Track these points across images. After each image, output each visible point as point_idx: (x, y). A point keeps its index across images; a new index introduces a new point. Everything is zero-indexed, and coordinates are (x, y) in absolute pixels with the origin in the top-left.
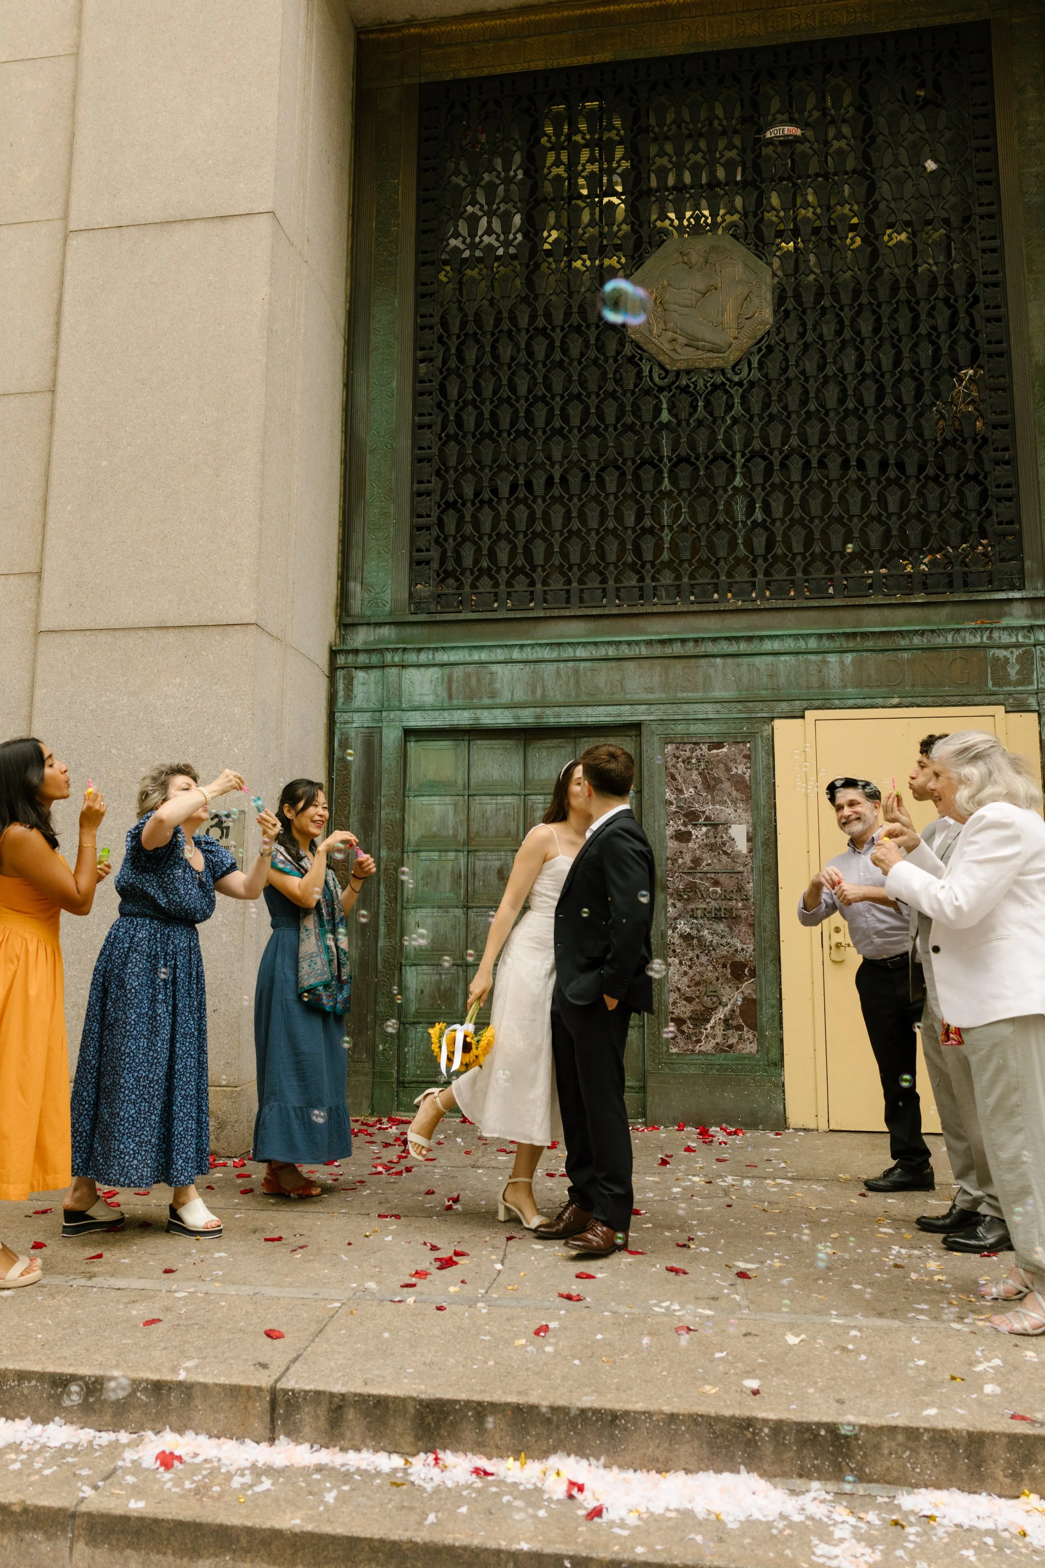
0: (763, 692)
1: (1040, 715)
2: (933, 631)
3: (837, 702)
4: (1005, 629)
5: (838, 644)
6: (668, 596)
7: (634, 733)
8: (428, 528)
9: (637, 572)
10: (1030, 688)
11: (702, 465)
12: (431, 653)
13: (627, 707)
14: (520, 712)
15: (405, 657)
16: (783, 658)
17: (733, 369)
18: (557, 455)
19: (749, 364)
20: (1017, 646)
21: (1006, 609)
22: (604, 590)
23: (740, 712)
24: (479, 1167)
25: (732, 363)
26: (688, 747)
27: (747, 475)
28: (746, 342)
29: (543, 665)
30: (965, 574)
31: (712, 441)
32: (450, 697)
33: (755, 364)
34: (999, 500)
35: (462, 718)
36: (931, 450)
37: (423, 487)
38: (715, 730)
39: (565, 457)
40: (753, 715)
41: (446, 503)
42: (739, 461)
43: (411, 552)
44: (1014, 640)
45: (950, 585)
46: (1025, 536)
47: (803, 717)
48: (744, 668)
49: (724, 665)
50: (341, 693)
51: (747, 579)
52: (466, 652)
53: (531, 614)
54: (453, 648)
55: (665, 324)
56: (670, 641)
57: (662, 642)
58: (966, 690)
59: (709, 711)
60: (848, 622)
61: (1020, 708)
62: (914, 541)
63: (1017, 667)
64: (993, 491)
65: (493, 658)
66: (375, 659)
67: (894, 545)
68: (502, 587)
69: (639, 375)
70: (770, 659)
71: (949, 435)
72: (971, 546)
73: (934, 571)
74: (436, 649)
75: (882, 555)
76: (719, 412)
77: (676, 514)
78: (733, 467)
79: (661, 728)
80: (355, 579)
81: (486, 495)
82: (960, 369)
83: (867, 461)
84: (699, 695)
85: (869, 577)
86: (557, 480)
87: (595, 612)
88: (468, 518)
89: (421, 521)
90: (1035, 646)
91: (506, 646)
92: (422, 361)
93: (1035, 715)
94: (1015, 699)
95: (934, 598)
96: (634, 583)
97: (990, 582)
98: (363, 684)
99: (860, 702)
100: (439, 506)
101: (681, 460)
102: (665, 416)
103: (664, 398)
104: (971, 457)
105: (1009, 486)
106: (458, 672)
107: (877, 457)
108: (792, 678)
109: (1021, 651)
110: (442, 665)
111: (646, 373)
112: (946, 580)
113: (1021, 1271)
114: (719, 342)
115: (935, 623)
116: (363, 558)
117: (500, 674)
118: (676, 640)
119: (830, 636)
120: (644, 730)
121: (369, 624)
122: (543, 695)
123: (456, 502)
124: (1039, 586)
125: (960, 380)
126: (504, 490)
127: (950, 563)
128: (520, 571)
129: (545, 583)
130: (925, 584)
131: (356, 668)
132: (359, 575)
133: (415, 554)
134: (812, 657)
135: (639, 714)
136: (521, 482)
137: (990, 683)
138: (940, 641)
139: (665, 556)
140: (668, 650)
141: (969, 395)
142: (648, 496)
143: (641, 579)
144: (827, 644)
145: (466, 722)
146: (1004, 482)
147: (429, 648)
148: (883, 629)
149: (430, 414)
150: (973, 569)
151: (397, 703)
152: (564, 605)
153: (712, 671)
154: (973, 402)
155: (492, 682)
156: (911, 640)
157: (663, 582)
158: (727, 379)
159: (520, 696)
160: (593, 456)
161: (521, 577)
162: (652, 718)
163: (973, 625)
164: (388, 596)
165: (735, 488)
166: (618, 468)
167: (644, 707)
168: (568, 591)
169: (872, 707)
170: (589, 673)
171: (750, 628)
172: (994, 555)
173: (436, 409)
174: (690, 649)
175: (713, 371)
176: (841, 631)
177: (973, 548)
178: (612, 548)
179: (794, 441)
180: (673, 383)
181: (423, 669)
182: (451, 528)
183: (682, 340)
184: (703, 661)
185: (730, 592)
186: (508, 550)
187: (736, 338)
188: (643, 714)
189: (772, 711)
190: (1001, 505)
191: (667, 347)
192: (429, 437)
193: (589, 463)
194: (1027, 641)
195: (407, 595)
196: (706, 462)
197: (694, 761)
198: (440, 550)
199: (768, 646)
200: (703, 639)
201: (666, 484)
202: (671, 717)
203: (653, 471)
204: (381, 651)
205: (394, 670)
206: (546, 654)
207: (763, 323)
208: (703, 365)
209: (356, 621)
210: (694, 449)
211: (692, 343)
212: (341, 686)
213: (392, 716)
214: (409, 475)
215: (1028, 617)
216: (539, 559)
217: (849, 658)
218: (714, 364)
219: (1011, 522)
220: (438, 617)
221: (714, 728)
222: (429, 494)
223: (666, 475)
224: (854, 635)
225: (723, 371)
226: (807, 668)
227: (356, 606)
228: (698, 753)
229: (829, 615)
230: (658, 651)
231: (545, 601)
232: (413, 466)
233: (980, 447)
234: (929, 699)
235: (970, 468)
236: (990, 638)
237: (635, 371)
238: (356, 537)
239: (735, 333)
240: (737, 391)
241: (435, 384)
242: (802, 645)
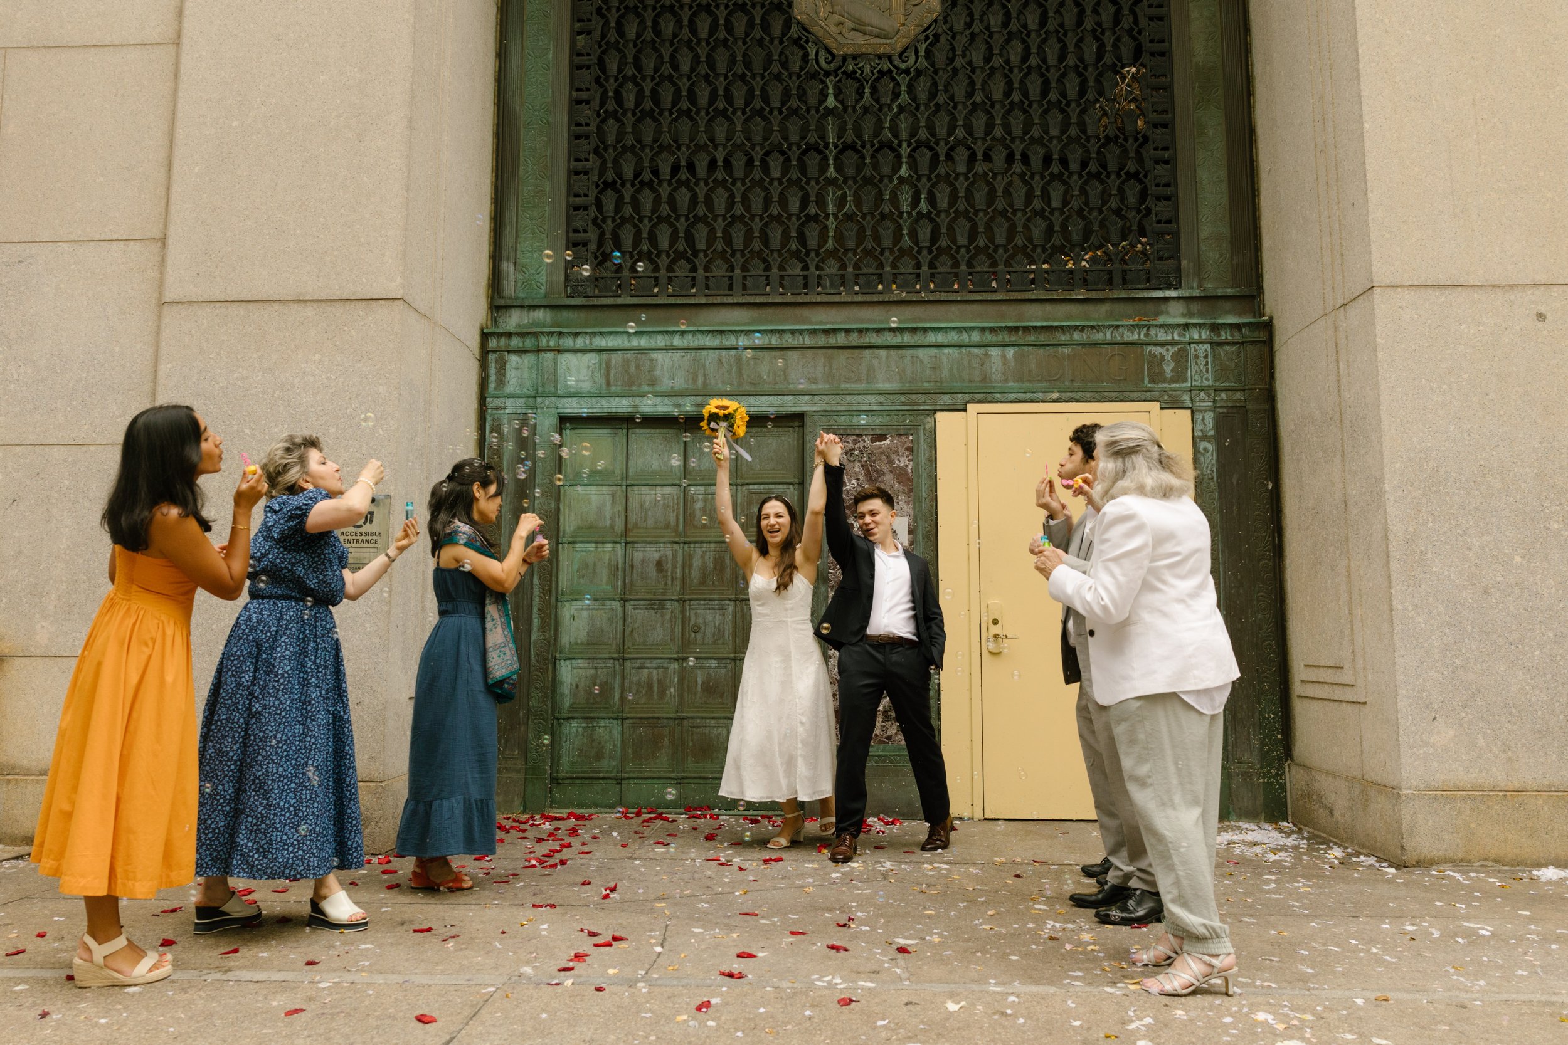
0: (926, 385)
1: (1193, 413)
2: (1092, 327)
3: (998, 395)
4: (1161, 326)
5: (1000, 338)
6: (832, 285)
7: (796, 423)
8: (586, 208)
9: (802, 260)
10: (1184, 385)
11: (867, 152)
12: (588, 337)
13: (790, 398)
14: (680, 400)
15: (561, 341)
16: (946, 351)
17: (900, 55)
18: (720, 137)
19: (917, 52)
20: (1173, 343)
21: (1163, 307)
22: (767, 277)
23: (903, 404)
24: (636, 859)
25: (899, 50)
26: (851, 438)
27: (913, 165)
28: (913, 29)
29: (705, 353)
30: (1124, 271)
31: (878, 129)
32: (608, 384)
33: (922, 53)
34: (1158, 199)
35: (620, 406)
36: (1093, 147)
37: (580, 165)
38: (878, 422)
39: (728, 139)
40: (916, 408)
41: (605, 182)
42: (905, 150)
43: (567, 232)
44: (1170, 338)
45: (1110, 282)
46: (1182, 235)
47: (965, 410)
48: (908, 360)
49: (887, 357)
50: (493, 378)
51: (911, 271)
52: (625, 337)
53: (692, 301)
54: (611, 333)
55: (832, 6)
56: (834, 331)
57: (826, 332)
58: (1123, 386)
59: (872, 402)
60: (1011, 316)
61: (1174, 404)
62: (1076, 237)
63: (1172, 365)
64: (1153, 189)
65: (653, 344)
66: (529, 343)
67: (1057, 240)
68: (663, 272)
69: (805, 58)
70: (933, 351)
71: (1111, 132)
72: (1130, 244)
73: (1094, 268)
74: (594, 334)
75: (1044, 250)
76: (886, 99)
77: (841, 202)
78: (899, 156)
79: (823, 419)
80: (508, 259)
81: (647, 176)
82: (1123, 67)
83: (1031, 155)
84: (862, 386)
85: (1032, 271)
86: (720, 163)
87: (758, 300)
88: (627, 199)
89: (578, 201)
90: (1189, 344)
91: (667, 332)
92: (580, 33)
93: (1189, 412)
94: (1170, 396)
95: (1093, 295)
96: (798, 271)
97: (1148, 280)
98: (517, 369)
99: (1021, 396)
100: (597, 186)
101: (847, 147)
102: (831, 102)
103: (830, 83)
104: (1132, 155)
105: (1167, 185)
106: (616, 358)
107: (1042, 152)
108: (955, 371)
109: (1176, 348)
110: (600, 351)
111: (812, 56)
112: (1106, 277)
113: (1171, 936)
114: (886, 28)
115: (1094, 320)
116: (517, 237)
117: (660, 361)
118: (840, 330)
119: (993, 330)
120: (807, 421)
121: (522, 307)
122: (705, 384)
123: (614, 182)
124: (1195, 285)
125: (1123, 78)
126: (666, 171)
127: (1110, 260)
128: (682, 255)
129: (707, 269)
130: (1085, 280)
131: (509, 352)
132: (513, 254)
133: (571, 235)
134: (975, 351)
135: (802, 405)
136: (683, 163)
137: (1146, 380)
138: (1099, 337)
139: (830, 245)
140: (832, 340)
141: (1131, 93)
142: (813, 183)
143: (806, 268)
144: (989, 338)
145: (625, 410)
146: (1163, 182)
147: (586, 333)
148: (1045, 324)
149: (588, 89)
150: (1133, 267)
151: (553, 390)
152: (726, 292)
153: (875, 362)
154: (1135, 100)
155: (652, 369)
156: (1071, 335)
157: (827, 271)
158: (894, 66)
159: (680, 383)
160: (758, 139)
161: (683, 262)
162: (815, 409)
163: (1131, 322)
164: (543, 278)
165: (901, 178)
166: (783, 153)
167: (807, 397)
168: (731, 278)
169: (1032, 401)
170: (752, 362)
171: (914, 320)
172: (1152, 253)
173: (593, 84)
174: (854, 339)
175: (880, 57)
176: (1003, 325)
177: (1133, 246)
178: (776, 235)
179: (960, 133)
180: (840, 67)
181: (579, 355)
182: (610, 209)
183: (849, 24)
184: (867, 352)
185: (895, 283)
186: (669, 234)
187: (903, 25)
188: (806, 404)
189: (934, 403)
190: (1160, 204)
191: (833, 30)
192: (587, 113)
193: (753, 146)
194: (1182, 339)
195: (563, 278)
196: (872, 150)
197: (856, 453)
198: (598, 232)
199: (931, 338)
200: (867, 329)
201: (831, 171)
202: (834, 408)
203: (819, 158)
204: (536, 335)
205: (550, 355)
206: (708, 341)
207: (930, 10)
208: (869, 50)
209: (509, 303)
210: (859, 136)
211: (859, 27)
212: (492, 370)
213: (547, 402)
214: (566, 151)
215: (1183, 315)
216: (701, 245)
217: (1010, 352)
218: (881, 51)
219: (1169, 222)
220: (596, 301)
221: (877, 420)
222: (586, 173)
223: (831, 162)
224: (1016, 329)
225: (890, 58)
226: (970, 361)
227: (509, 288)
228: (861, 444)
229: (992, 309)
230: (822, 340)
231: (707, 287)
232: (569, 143)
233: (1141, 146)
234: (1088, 395)
235: (1131, 167)
236: (1147, 335)
237: (801, 53)
238: (509, 216)
239: (902, 19)
240: (904, 79)
241: (594, 59)
242: (965, 338)
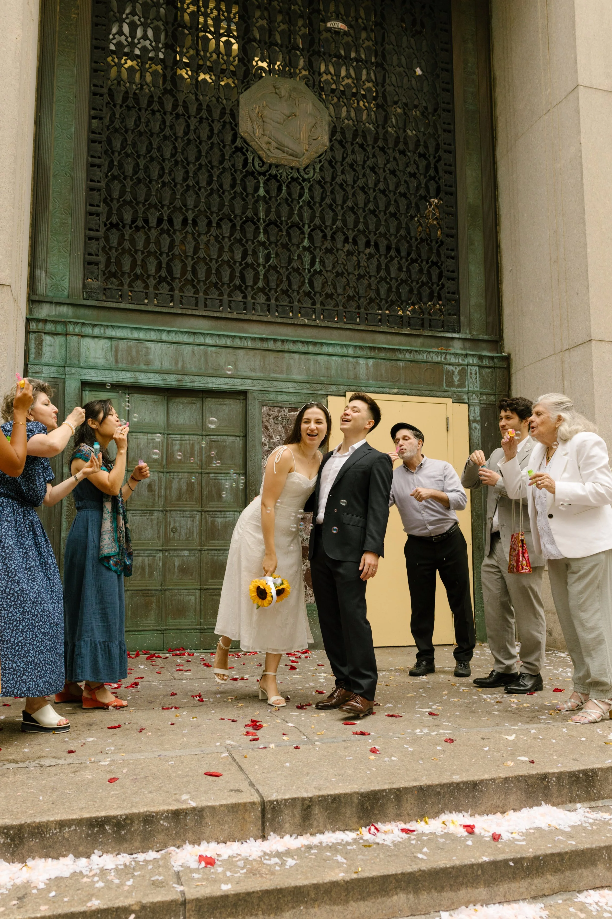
0: (322, 378)
1: (469, 406)
2: (416, 351)
3: (364, 388)
4: (453, 354)
5: (365, 353)
6: (262, 311)
7: (242, 397)
8: (97, 239)
9: (242, 292)
10: (464, 389)
11: (284, 228)
12: (102, 328)
13: (239, 380)
14: (167, 377)
15: (83, 329)
16: (334, 358)
17: (304, 169)
18: (190, 203)
19: (314, 169)
20: (459, 365)
21: (451, 343)
22: (221, 301)
23: (308, 389)
25: (304, 166)
26: (276, 409)
27: (311, 238)
28: (312, 155)
29: (183, 346)
30: (430, 320)
31: (290, 215)
32: (117, 361)
33: (317, 170)
34: (448, 279)
35: (126, 377)
36: (414, 243)
37: (93, 209)
38: (293, 400)
39: (196, 207)
40: (316, 392)
41: (111, 223)
42: (307, 230)
43: (84, 254)
44: (457, 361)
45: (422, 326)
46: (461, 302)
47: (345, 396)
48: (311, 362)
49: (299, 359)
50: (33, 350)
51: (310, 306)
52: (129, 331)
53: (172, 311)
54: (119, 327)
55: (264, 130)
56: (267, 339)
57: (262, 340)
58: (432, 388)
59: (289, 387)
60: (369, 340)
61: (458, 401)
62: (404, 297)
63: (458, 377)
64: (445, 273)
65: (148, 338)
66: (60, 328)
67: (393, 297)
68: (151, 289)
69: (246, 161)
70: (326, 358)
71: (423, 235)
72: (433, 304)
73: (414, 316)
74: (107, 326)
75: (387, 302)
76: (296, 196)
77: (268, 257)
78: (303, 233)
79: (260, 395)
80: (41, 268)
81: (140, 223)
82: (431, 198)
83: (379, 243)
84: (284, 376)
85: (380, 315)
86: (190, 222)
87: (216, 315)
88: (127, 237)
89: (92, 234)
90: (467, 366)
91: (158, 330)
92: (94, 118)
93: (467, 405)
94: (457, 395)
95: (414, 332)
96: (240, 299)
97: (443, 327)
98: (51, 346)
99: (377, 389)
100: (105, 225)
101: (271, 223)
102: (262, 192)
103: (262, 180)
104: (435, 251)
105: (453, 272)
106: (123, 344)
107: (386, 242)
108: (339, 371)
109: (460, 368)
110: (111, 338)
111: (250, 161)
112: (420, 322)
113: (579, 694)
114: (297, 151)
115: (414, 347)
116: (47, 253)
117: (153, 349)
118: (271, 339)
119: (361, 348)
120: (249, 396)
121: (51, 303)
122: (183, 366)
123: (117, 224)
124: (468, 332)
125: (431, 205)
126: (153, 222)
127: (423, 312)
128: (164, 279)
129: (181, 290)
130: (409, 323)
131: (45, 333)
132: (44, 265)
133: (87, 256)
134: (351, 359)
135: (246, 385)
136: (165, 218)
137: (445, 385)
138: (419, 357)
139: (260, 284)
140: (265, 345)
141: (435, 214)
142: (250, 243)
143: (245, 297)
144: (359, 352)
145: (128, 380)
146: (451, 269)
147: (102, 325)
148: (391, 347)
149: (99, 158)
150: (434, 317)
151: (77, 362)
152: (194, 308)
153: (292, 362)
154: (436, 219)
155: (147, 354)
156: (405, 355)
157: (258, 301)
158: (301, 176)
159: (167, 365)
160: (215, 209)
161: (164, 284)
162: (254, 388)
163: (436, 350)
164: (66, 284)
165: (304, 247)
166: (231, 221)
167: (249, 381)
168: (197, 298)
169: (383, 393)
170: (214, 355)
171: (312, 337)
172: (445, 311)
173: (103, 154)
174: (279, 346)
175: (292, 168)
176: (367, 345)
177: (434, 305)
178: (226, 274)
179: (339, 223)
180: (267, 171)
181: (96, 340)
182: (114, 242)
183: (274, 144)
184: (287, 355)
185: (300, 313)
186: (155, 264)
187: (307, 150)
188: (249, 385)
189: (327, 390)
190: (449, 282)
191: (265, 146)
192: (98, 173)
193: (212, 213)
194: (464, 363)
195: (81, 286)
196: (286, 227)
197: (280, 418)
198: (106, 257)
199: (326, 349)
200: (287, 340)
201: (262, 237)
202: (266, 389)
203: (254, 227)
204: (65, 323)
205: (75, 338)
206: (185, 338)
207: (323, 144)
208: (286, 163)
209: (41, 299)
210: (279, 217)
211: (280, 147)
212: (33, 346)
213: (73, 371)
214: (84, 198)
215: (461, 349)
216: (177, 273)
217: (371, 362)
218: (293, 164)
219: (454, 293)
220: (105, 304)
221: (292, 398)
222: (98, 215)
223: (262, 231)
224: (374, 348)
225: (298, 170)
226: (348, 366)
227: (41, 288)
228: (282, 413)
229: (358, 335)
230: (259, 345)
231: (181, 303)
232: (87, 193)
233: (439, 246)
234: (414, 392)
235: (434, 258)
236: (445, 358)
237: (243, 158)
238: (42, 237)
239: (306, 147)
240: (306, 185)
241: (104, 137)
242: (345, 351)
